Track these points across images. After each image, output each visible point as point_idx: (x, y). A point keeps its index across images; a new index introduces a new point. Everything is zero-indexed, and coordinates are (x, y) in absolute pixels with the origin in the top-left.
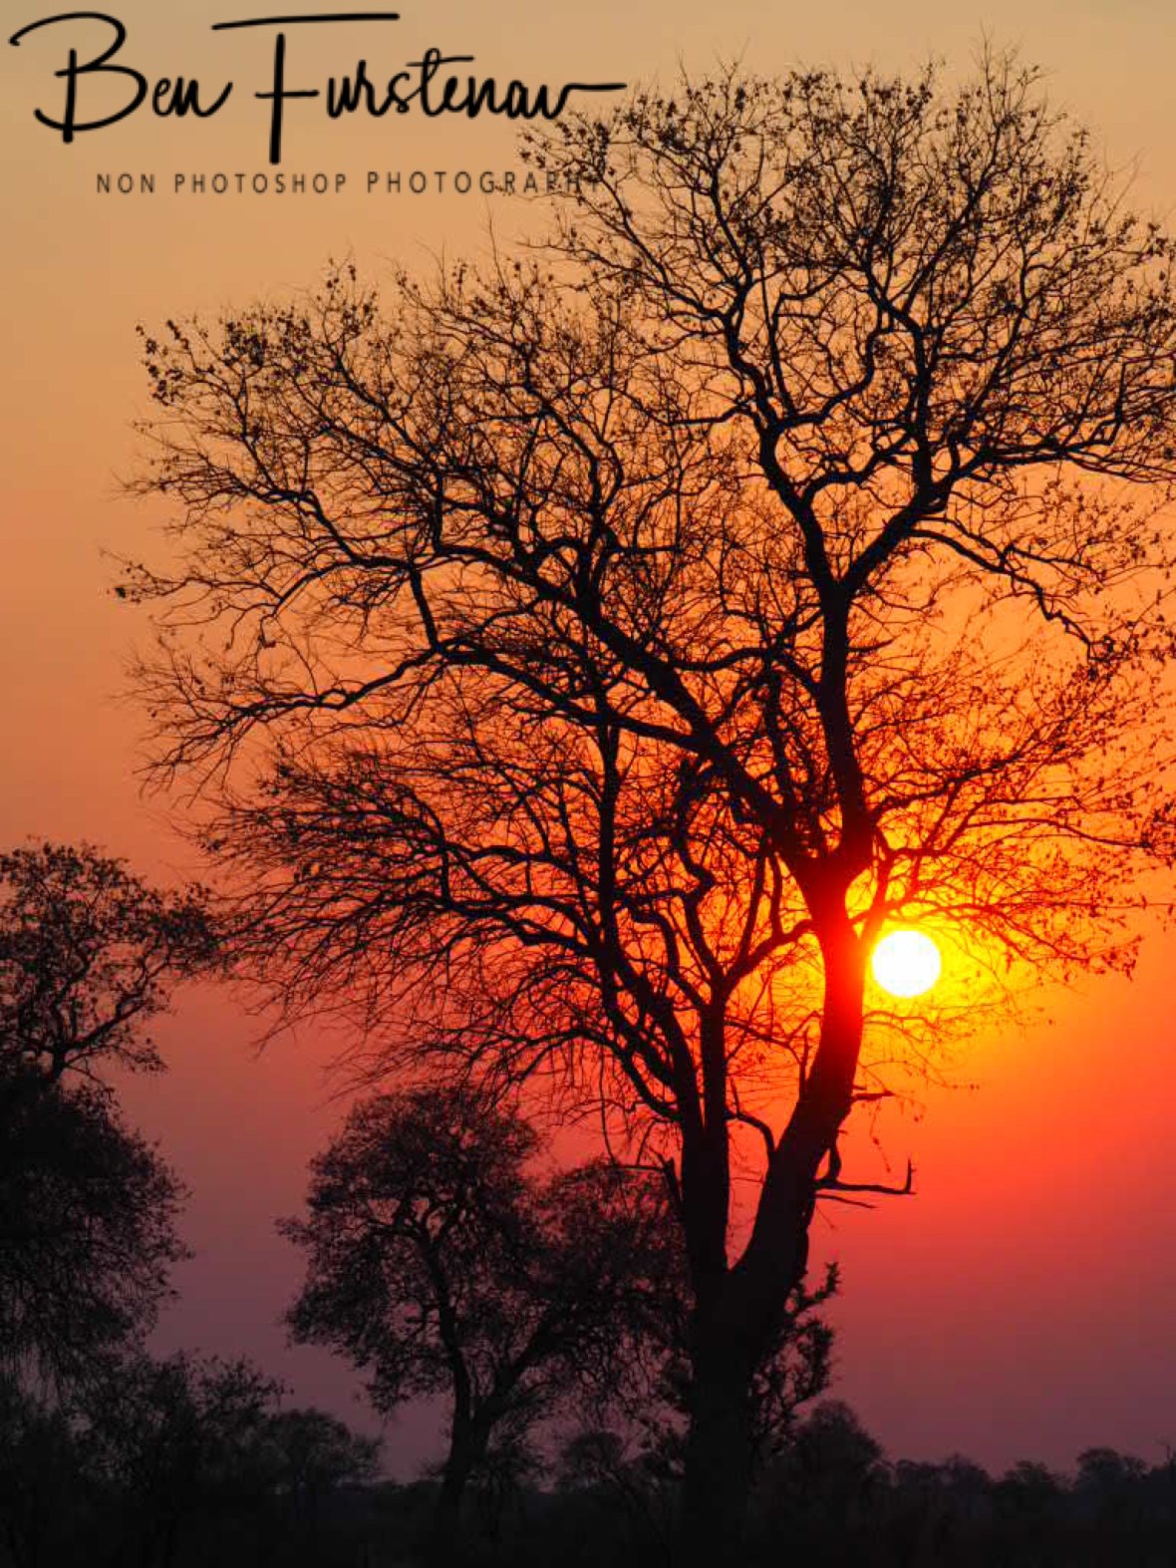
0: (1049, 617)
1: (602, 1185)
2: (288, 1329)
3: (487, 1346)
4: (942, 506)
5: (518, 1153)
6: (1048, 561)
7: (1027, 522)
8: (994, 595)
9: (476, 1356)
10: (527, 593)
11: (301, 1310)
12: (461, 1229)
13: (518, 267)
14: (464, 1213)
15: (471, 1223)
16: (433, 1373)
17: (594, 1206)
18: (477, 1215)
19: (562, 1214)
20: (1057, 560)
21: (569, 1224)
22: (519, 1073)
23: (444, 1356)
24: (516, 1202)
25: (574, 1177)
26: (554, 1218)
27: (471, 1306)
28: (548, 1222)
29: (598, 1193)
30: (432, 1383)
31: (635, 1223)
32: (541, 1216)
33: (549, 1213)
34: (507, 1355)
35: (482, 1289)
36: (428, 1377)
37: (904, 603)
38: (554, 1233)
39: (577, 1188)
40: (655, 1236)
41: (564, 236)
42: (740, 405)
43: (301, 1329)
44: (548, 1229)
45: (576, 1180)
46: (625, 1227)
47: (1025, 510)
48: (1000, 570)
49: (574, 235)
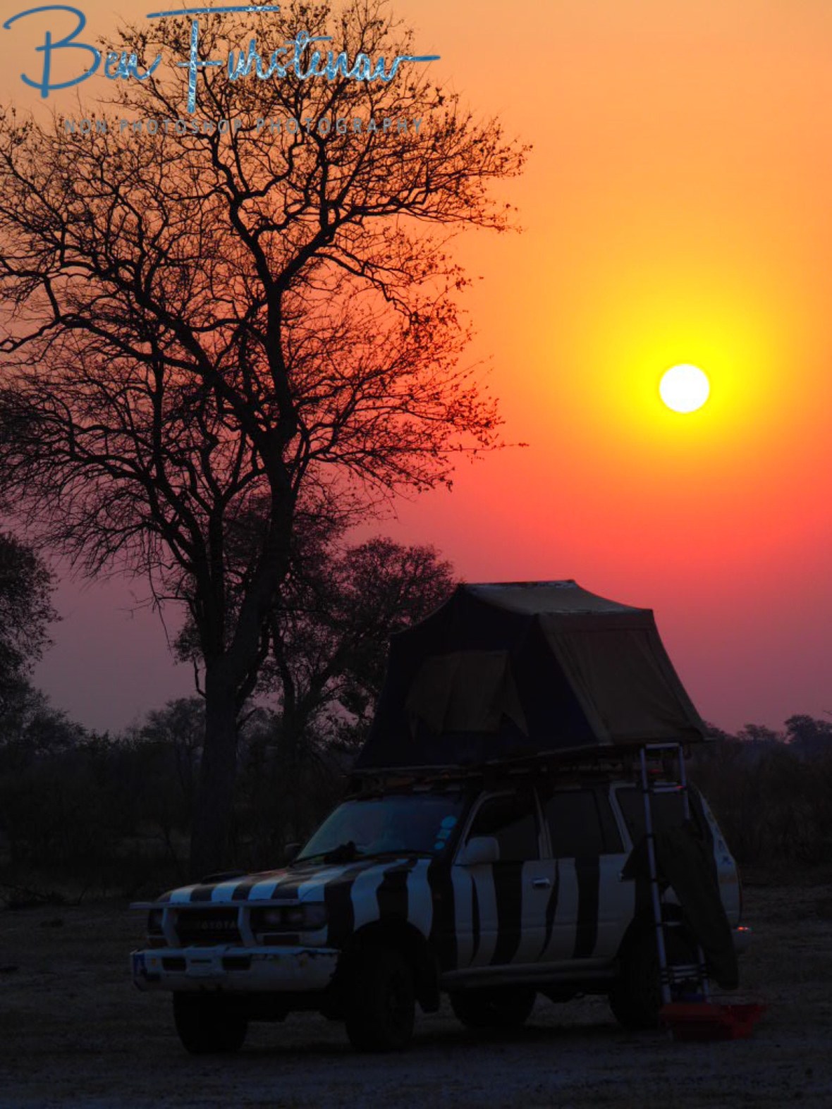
0: (388, 299)
1: (380, 557)
2: (175, 652)
3: (304, 661)
4: (331, 239)
5: (323, 536)
6: (387, 270)
7: (378, 248)
8: (356, 288)
9: (298, 669)
10: (111, 287)
11: (183, 640)
12: (287, 586)
13: (93, 116)
14: (288, 575)
15: (293, 582)
16: (269, 680)
17: (375, 571)
18: (296, 577)
19: (353, 574)
20: (392, 269)
21: (357, 582)
22: (113, 548)
23: (276, 668)
24: (322, 567)
25: (361, 551)
26: (348, 577)
27: (293, 637)
28: (343, 581)
29: (377, 561)
30: (268, 686)
31: (402, 579)
32: (338, 576)
33: (344, 575)
34: (318, 668)
35: (300, 624)
36: (265, 682)
37: (324, 287)
38: (348, 587)
39: (364, 558)
40: (413, 589)
41: (121, 97)
42: (216, 188)
43: (184, 652)
44: (345, 585)
45: (362, 552)
46: (396, 582)
47: (376, 241)
48: (362, 274)
49: (127, 96)
